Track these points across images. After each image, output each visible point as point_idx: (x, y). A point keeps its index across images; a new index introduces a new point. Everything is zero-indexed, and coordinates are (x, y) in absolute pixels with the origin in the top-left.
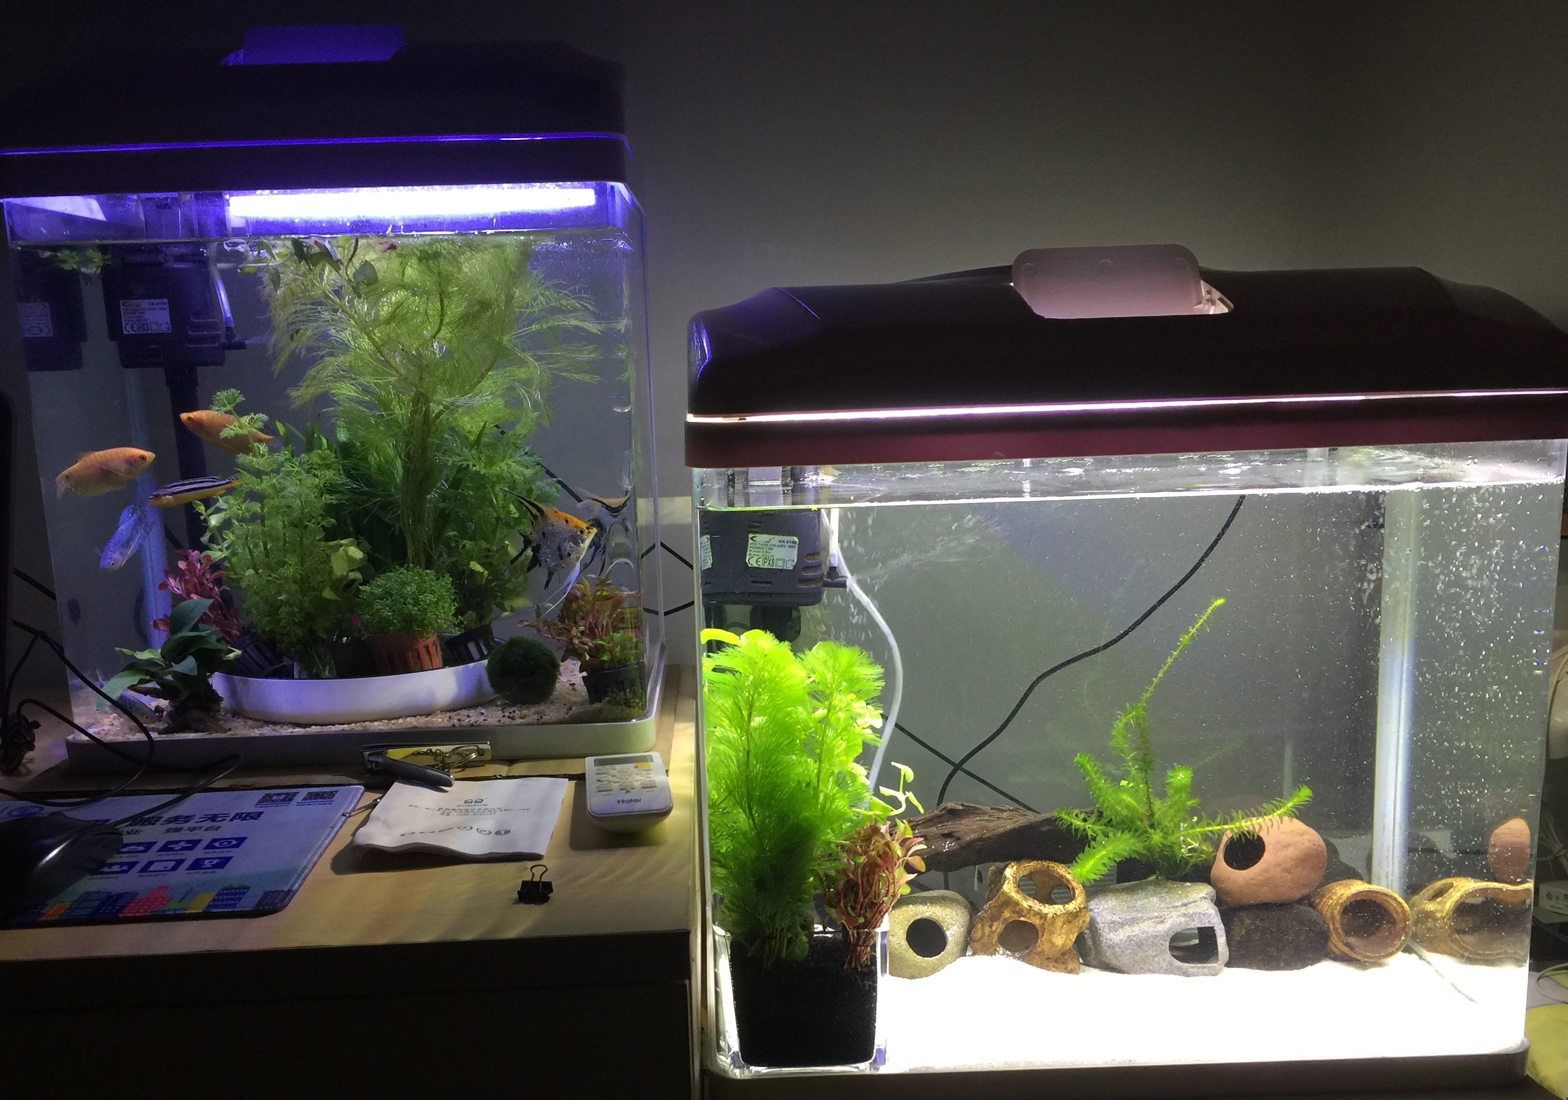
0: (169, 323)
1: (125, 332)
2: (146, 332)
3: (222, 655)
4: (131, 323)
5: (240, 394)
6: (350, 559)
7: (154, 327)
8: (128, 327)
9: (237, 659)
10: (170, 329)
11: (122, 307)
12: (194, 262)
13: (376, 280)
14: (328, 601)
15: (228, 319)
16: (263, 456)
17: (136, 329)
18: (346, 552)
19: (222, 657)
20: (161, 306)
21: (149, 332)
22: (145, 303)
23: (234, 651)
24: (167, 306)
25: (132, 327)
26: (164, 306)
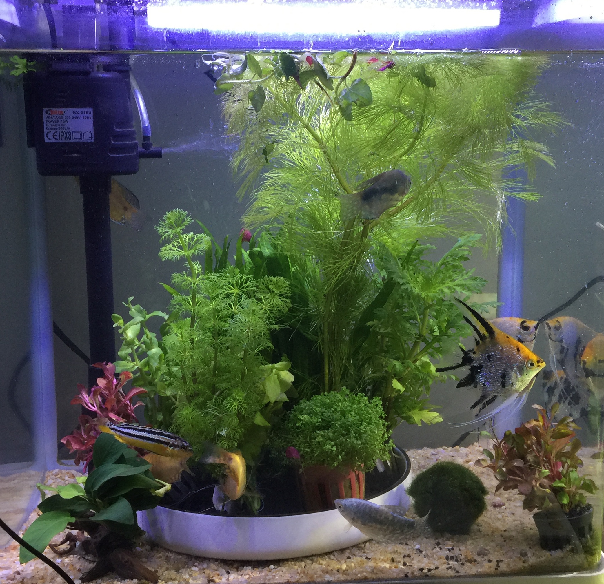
0: (93, 132)
1: (46, 140)
2: (69, 141)
3: (152, 491)
4: (53, 131)
5: (188, 215)
6: (282, 382)
7: (77, 136)
8: (50, 136)
9: (167, 493)
10: (93, 138)
11: (45, 115)
12: (118, 71)
13: (370, 101)
14: (258, 427)
15: (146, 128)
16: (198, 275)
17: (58, 137)
18: (279, 376)
19: (151, 493)
20: (86, 115)
21: (72, 141)
22: (69, 112)
23: (165, 486)
24: (91, 115)
25: (54, 136)
26: (89, 115)
